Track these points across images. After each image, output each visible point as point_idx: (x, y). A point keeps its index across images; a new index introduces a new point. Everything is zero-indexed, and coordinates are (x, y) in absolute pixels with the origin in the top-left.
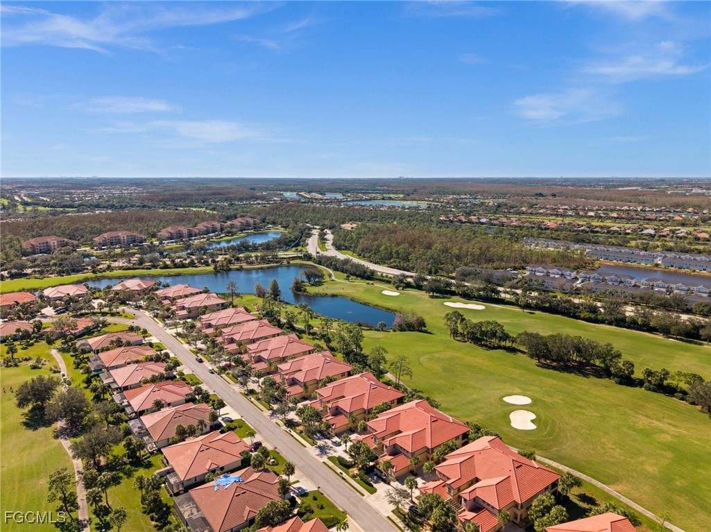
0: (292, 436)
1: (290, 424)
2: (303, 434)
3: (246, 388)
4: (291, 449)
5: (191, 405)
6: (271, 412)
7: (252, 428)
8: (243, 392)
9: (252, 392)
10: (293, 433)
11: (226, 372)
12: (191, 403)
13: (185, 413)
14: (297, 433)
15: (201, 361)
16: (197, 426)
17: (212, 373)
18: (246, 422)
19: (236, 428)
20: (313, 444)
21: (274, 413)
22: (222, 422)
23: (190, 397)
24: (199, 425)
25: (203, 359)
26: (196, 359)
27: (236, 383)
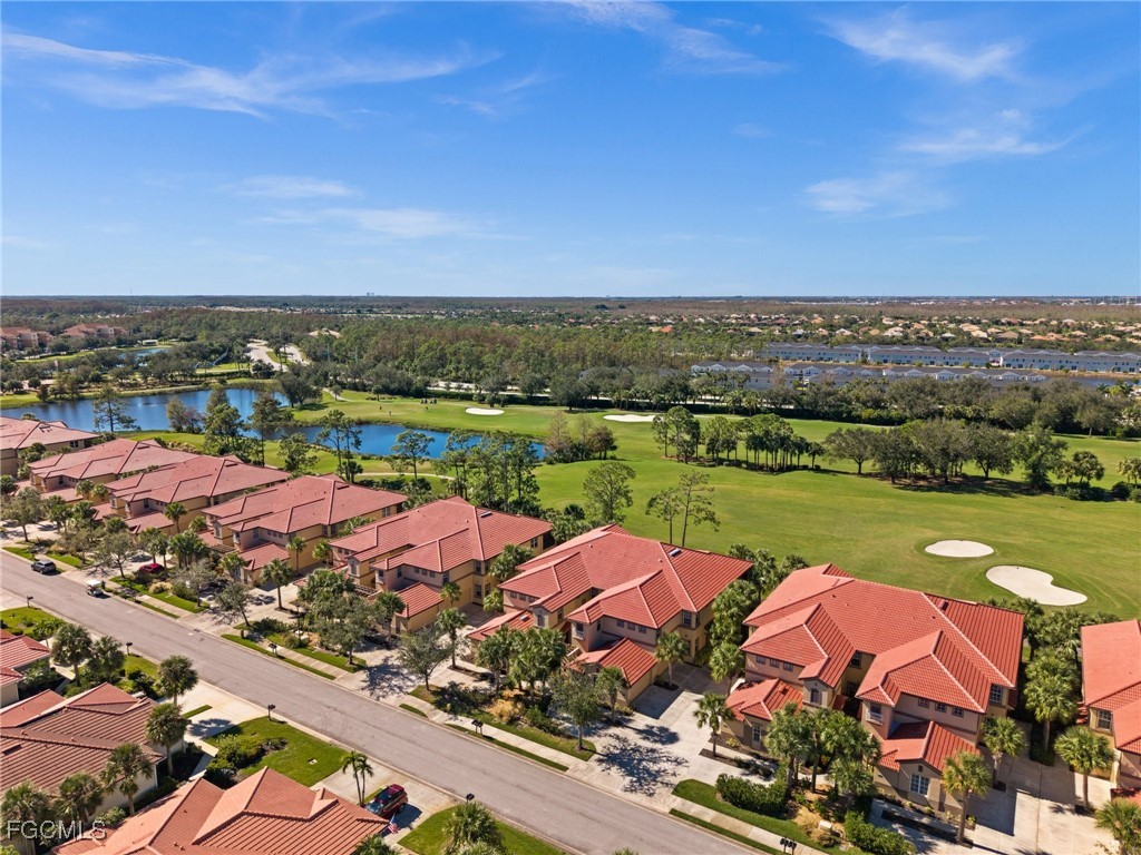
0: (490, 739)
1: (453, 700)
2: (524, 725)
3: (241, 621)
4: (518, 786)
5: (50, 702)
6: (362, 675)
7: (327, 739)
8: (231, 631)
9: (266, 628)
10: (488, 730)
11: (152, 588)
12: (50, 694)
13: (31, 732)
14: (499, 726)
15: (51, 570)
16: (106, 776)
17: (100, 595)
18: (291, 723)
19: (262, 752)
20: (585, 752)
21: (378, 675)
22: (197, 741)
23: (37, 673)
24: (113, 771)
25: (59, 564)
26: (35, 568)
27: (196, 612)
